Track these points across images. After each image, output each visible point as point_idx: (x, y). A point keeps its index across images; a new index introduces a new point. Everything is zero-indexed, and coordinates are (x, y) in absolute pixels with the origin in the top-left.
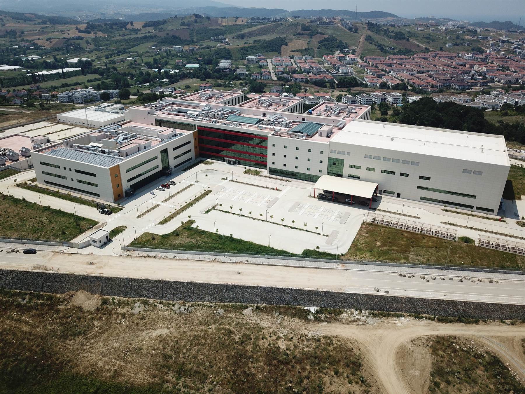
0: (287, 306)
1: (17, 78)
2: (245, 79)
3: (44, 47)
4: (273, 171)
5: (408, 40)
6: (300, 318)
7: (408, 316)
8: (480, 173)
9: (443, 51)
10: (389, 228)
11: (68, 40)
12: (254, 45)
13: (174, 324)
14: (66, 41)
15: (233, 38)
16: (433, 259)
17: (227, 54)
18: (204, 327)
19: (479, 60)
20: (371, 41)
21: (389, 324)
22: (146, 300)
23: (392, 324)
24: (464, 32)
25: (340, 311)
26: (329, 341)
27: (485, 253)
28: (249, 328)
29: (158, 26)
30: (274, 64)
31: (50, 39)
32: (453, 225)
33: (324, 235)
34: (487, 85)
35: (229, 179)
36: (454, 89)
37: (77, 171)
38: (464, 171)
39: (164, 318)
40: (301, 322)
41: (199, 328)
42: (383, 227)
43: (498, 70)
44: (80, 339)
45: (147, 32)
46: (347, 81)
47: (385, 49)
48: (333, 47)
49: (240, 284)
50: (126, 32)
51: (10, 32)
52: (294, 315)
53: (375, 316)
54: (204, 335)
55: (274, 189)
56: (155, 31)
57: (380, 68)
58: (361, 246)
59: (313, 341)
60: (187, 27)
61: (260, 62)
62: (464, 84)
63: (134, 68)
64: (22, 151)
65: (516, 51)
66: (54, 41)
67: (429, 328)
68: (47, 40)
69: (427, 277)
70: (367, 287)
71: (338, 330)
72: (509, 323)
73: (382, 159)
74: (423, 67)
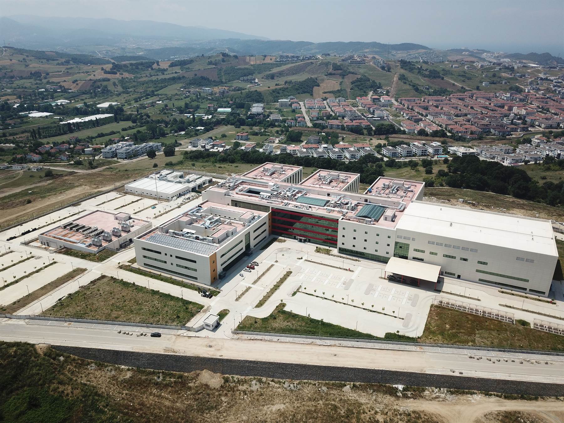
0: (378, 384)
1: (51, 128)
2: (279, 126)
3: (71, 89)
4: (342, 251)
5: (443, 79)
6: (391, 395)
7: (479, 393)
8: (532, 261)
9: (480, 90)
10: (454, 310)
11: (95, 81)
12: (286, 87)
13: (288, 400)
14: (93, 83)
15: (263, 78)
16: (496, 341)
17: (258, 97)
18: (313, 403)
19: (518, 100)
20: (404, 81)
21: (465, 401)
22: (260, 378)
23: (467, 400)
24: (500, 69)
25: (423, 389)
26: (417, 415)
27: (540, 336)
28: (351, 404)
29: (185, 65)
30: (307, 107)
31: (77, 81)
32: (510, 307)
33: (400, 318)
34: (528, 130)
35: (304, 259)
36: (494, 135)
37: (177, 257)
38: (518, 259)
39: (279, 395)
40: (393, 399)
41: (310, 403)
42: (450, 310)
43: (538, 111)
44: (214, 413)
45: (174, 72)
46: (385, 128)
47: (420, 89)
48: (367, 88)
49: (339, 366)
50: (153, 73)
51: (35, 73)
52: (385, 393)
53: (452, 393)
54: (315, 410)
55: (347, 270)
56: (182, 71)
57: (416, 110)
58: (433, 329)
59: (404, 416)
60: (214, 66)
61: (293, 106)
62: (503, 130)
63: (165, 113)
64: (113, 231)
65: (555, 90)
66: (81, 83)
67: (497, 404)
68: (73, 82)
69: (493, 360)
70: (443, 368)
71: (424, 406)
72: (562, 399)
73: (444, 245)
74: (460, 110)
